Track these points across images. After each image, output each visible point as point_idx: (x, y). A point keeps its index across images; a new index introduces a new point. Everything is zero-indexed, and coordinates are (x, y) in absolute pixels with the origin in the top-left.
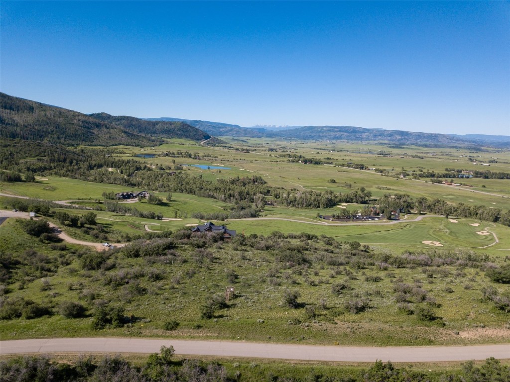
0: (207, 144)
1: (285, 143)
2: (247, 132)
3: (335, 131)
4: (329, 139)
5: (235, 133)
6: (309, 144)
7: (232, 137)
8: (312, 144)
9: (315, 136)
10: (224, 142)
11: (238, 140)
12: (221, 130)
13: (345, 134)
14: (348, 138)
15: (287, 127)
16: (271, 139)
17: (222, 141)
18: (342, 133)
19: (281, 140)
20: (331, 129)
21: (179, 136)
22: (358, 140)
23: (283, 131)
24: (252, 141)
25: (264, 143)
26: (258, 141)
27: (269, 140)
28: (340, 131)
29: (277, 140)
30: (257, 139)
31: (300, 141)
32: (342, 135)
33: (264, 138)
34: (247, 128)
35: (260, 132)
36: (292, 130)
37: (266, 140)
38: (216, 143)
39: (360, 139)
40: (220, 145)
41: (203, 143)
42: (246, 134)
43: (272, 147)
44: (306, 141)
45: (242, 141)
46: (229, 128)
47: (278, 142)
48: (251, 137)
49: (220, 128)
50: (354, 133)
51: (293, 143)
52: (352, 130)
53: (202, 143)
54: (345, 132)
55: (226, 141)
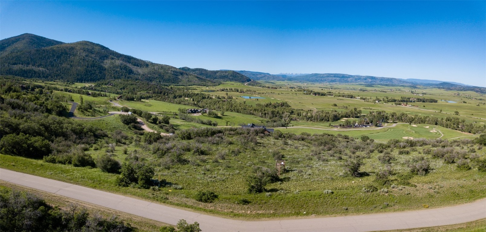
0: (249, 85)
1: (300, 84)
2: (275, 77)
3: (331, 77)
4: (328, 82)
5: (267, 78)
6: (315, 85)
7: (264, 81)
8: (317, 84)
9: (319, 80)
10: (260, 84)
11: (269, 82)
12: (258, 76)
13: (338, 78)
14: (340, 81)
15: (301, 74)
16: (290, 82)
17: (258, 83)
18: (336, 78)
19: (297, 83)
20: (329, 75)
21: (231, 80)
22: (346, 82)
23: (298, 77)
24: (278, 83)
25: (286, 84)
26: (282, 83)
27: (289, 82)
28: (335, 77)
29: (295, 82)
30: (281, 82)
31: (310, 83)
32: (336, 79)
33: (286, 81)
34: (274, 75)
35: (284, 77)
36: (304, 76)
37: (287, 82)
38: (255, 84)
39: (347, 81)
40: (257, 85)
41: (247, 84)
42: (274, 78)
43: (292, 86)
44: (313, 83)
45: (272, 83)
46: (263, 75)
47: (295, 84)
48: (277, 81)
49: (257, 75)
50: (343, 78)
51: (305, 84)
52: (342, 76)
53: (245, 84)
54: (337, 77)
55: (261, 83)
